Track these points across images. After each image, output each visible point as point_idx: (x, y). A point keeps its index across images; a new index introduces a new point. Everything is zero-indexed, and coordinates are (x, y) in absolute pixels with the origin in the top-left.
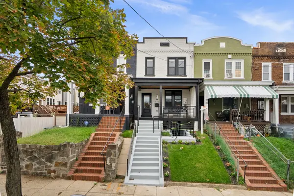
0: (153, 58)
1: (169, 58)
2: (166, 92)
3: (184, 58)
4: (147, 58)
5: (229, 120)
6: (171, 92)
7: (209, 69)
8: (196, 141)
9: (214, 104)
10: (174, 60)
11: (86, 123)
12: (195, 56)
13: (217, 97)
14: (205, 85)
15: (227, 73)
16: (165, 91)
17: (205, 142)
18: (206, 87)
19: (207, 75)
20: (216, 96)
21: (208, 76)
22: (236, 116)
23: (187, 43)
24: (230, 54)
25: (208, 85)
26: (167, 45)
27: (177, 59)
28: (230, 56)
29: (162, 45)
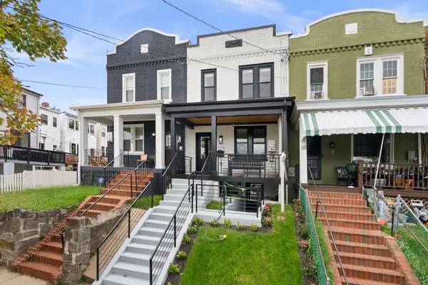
0: (214, 71)
1: (242, 68)
2: (238, 130)
3: (271, 65)
4: (204, 72)
5: (356, 185)
6: (246, 130)
7: (321, 81)
8: (260, 225)
9: (333, 152)
10: (251, 71)
11: (101, 180)
12: (291, 59)
13: (320, 135)
14: (300, 112)
15: (361, 86)
16: (236, 128)
17: (280, 228)
18: (302, 115)
19: (316, 94)
20: (317, 131)
21: (319, 95)
22: (373, 177)
23: (274, 34)
24: (368, 45)
25: (307, 111)
26: (238, 43)
27: (256, 68)
28: (368, 50)
29: (229, 44)
